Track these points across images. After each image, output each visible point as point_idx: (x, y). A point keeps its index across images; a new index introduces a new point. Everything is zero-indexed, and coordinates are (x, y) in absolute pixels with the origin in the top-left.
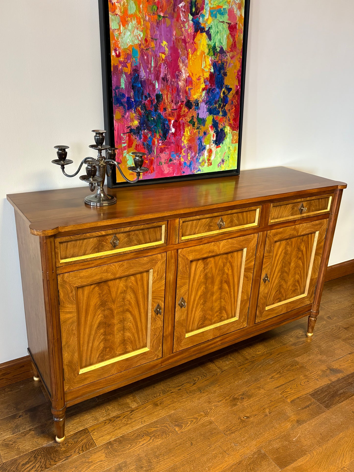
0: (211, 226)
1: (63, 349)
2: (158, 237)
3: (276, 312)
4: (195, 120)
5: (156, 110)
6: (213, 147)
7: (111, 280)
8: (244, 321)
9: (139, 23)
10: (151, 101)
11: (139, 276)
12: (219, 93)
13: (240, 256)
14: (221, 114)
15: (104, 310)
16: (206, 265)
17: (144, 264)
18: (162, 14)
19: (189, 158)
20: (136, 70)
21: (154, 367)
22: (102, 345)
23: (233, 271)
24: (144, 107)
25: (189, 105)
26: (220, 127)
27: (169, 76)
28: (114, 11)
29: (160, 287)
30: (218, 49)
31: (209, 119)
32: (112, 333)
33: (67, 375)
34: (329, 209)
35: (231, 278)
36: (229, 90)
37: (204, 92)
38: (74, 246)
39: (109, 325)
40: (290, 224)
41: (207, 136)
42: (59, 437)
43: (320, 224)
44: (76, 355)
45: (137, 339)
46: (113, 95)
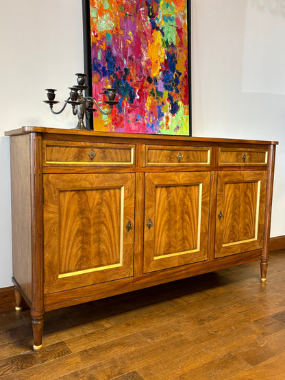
0: (171, 158)
1: (45, 248)
2: (128, 159)
3: (232, 250)
4: (155, 92)
5: (124, 80)
6: (170, 115)
7: (89, 190)
8: (204, 254)
9: (111, 16)
10: (121, 73)
11: (112, 191)
12: (171, 75)
13: (197, 191)
14: (174, 90)
15: (82, 218)
16: (169, 193)
17: (116, 180)
18: (128, 13)
19: (151, 121)
20: (109, 48)
21: (126, 284)
22: (80, 253)
23: (192, 204)
24: (115, 76)
25: (150, 80)
26: (175, 100)
27: (134, 57)
28: (93, 5)
29: (131, 205)
30: (170, 44)
31: (166, 93)
32: (88, 243)
33: (47, 277)
34: (266, 162)
35: (190, 209)
36: (180, 74)
37: (161, 72)
38: (59, 152)
39: (87, 234)
40: (236, 169)
41: (165, 106)
42: (37, 345)
43: (260, 174)
44: (56, 256)
45: (111, 253)
46: (92, 63)
